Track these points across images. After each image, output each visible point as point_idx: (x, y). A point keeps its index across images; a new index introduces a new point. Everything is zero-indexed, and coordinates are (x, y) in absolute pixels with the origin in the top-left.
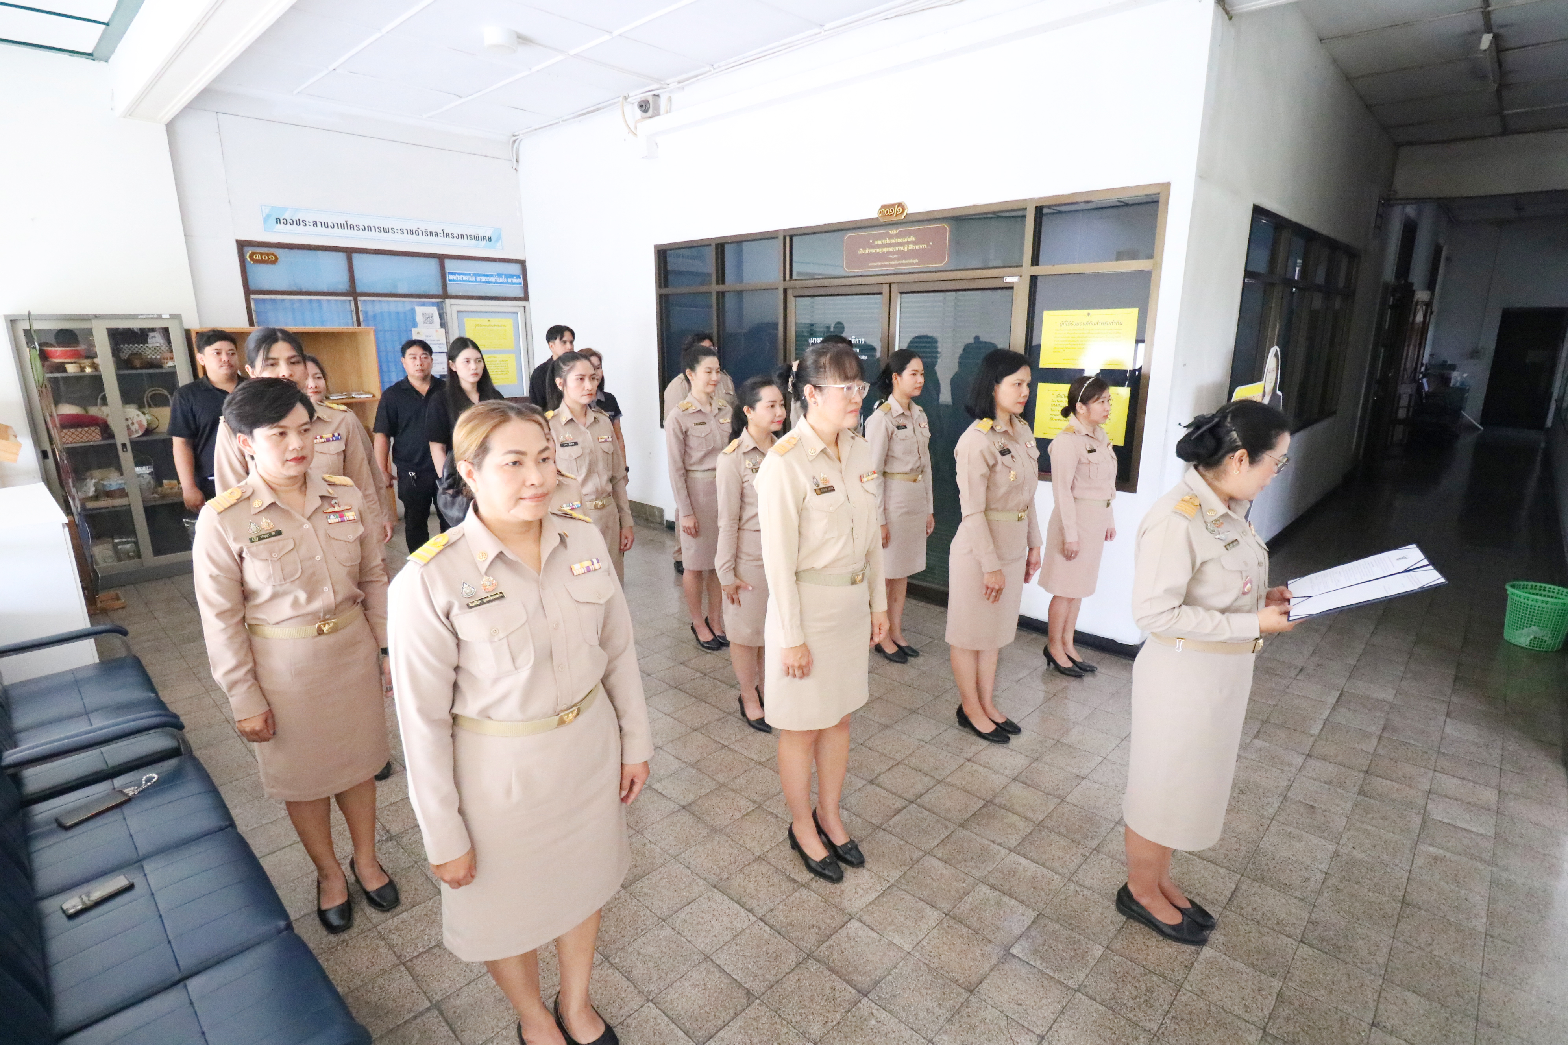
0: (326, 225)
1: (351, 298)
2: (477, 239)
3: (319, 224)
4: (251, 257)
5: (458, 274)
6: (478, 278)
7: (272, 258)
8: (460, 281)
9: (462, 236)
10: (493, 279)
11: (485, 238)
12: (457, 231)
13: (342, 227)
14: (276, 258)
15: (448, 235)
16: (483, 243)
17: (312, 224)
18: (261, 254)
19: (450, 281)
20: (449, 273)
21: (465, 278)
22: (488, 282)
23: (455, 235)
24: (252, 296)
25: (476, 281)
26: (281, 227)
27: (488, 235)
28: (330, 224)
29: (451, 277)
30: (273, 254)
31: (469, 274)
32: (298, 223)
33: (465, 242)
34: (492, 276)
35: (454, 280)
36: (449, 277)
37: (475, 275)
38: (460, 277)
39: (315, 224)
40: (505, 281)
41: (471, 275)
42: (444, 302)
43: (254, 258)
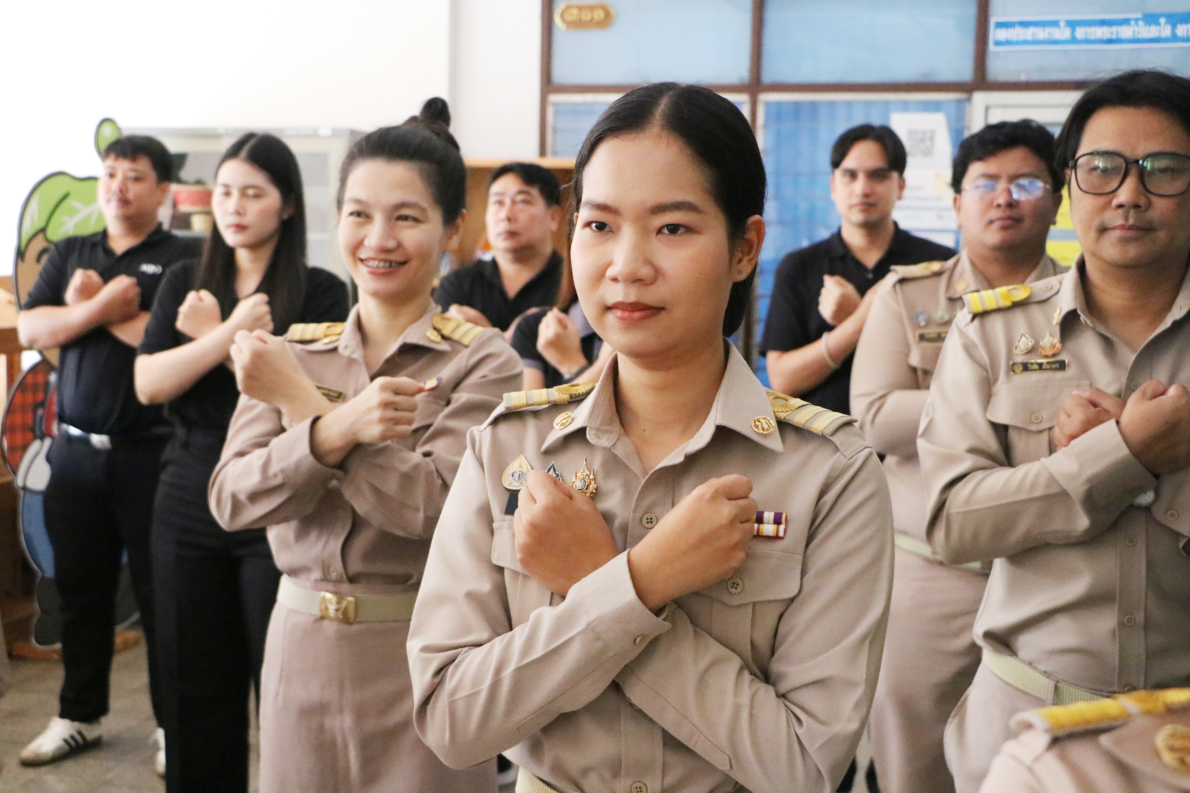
1: (745, 98)
4: (562, 16)
5: (1024, 24)
6: (1080, 33)
7: (599, 15)
8: (1025, 42)
10: (1126, 32)
14: (609, 16)
18: (580, 8)
19: (998, 43)
20: (1000, 25)
21: (1041, 34)
22: (1110, 41)
24: (554, 98)
25: (1074, 40)
29: (1001, 34)
30: (602, 7)
31: (1055, 24)
34: (1125, 22)
35: (1008, 42)
36: (995, 34)
37: (1073, 25)
38: (1029, 33)
40: (1166, 31)
41: (1062, 24)
42: (969, 100)
43: (568, 18)
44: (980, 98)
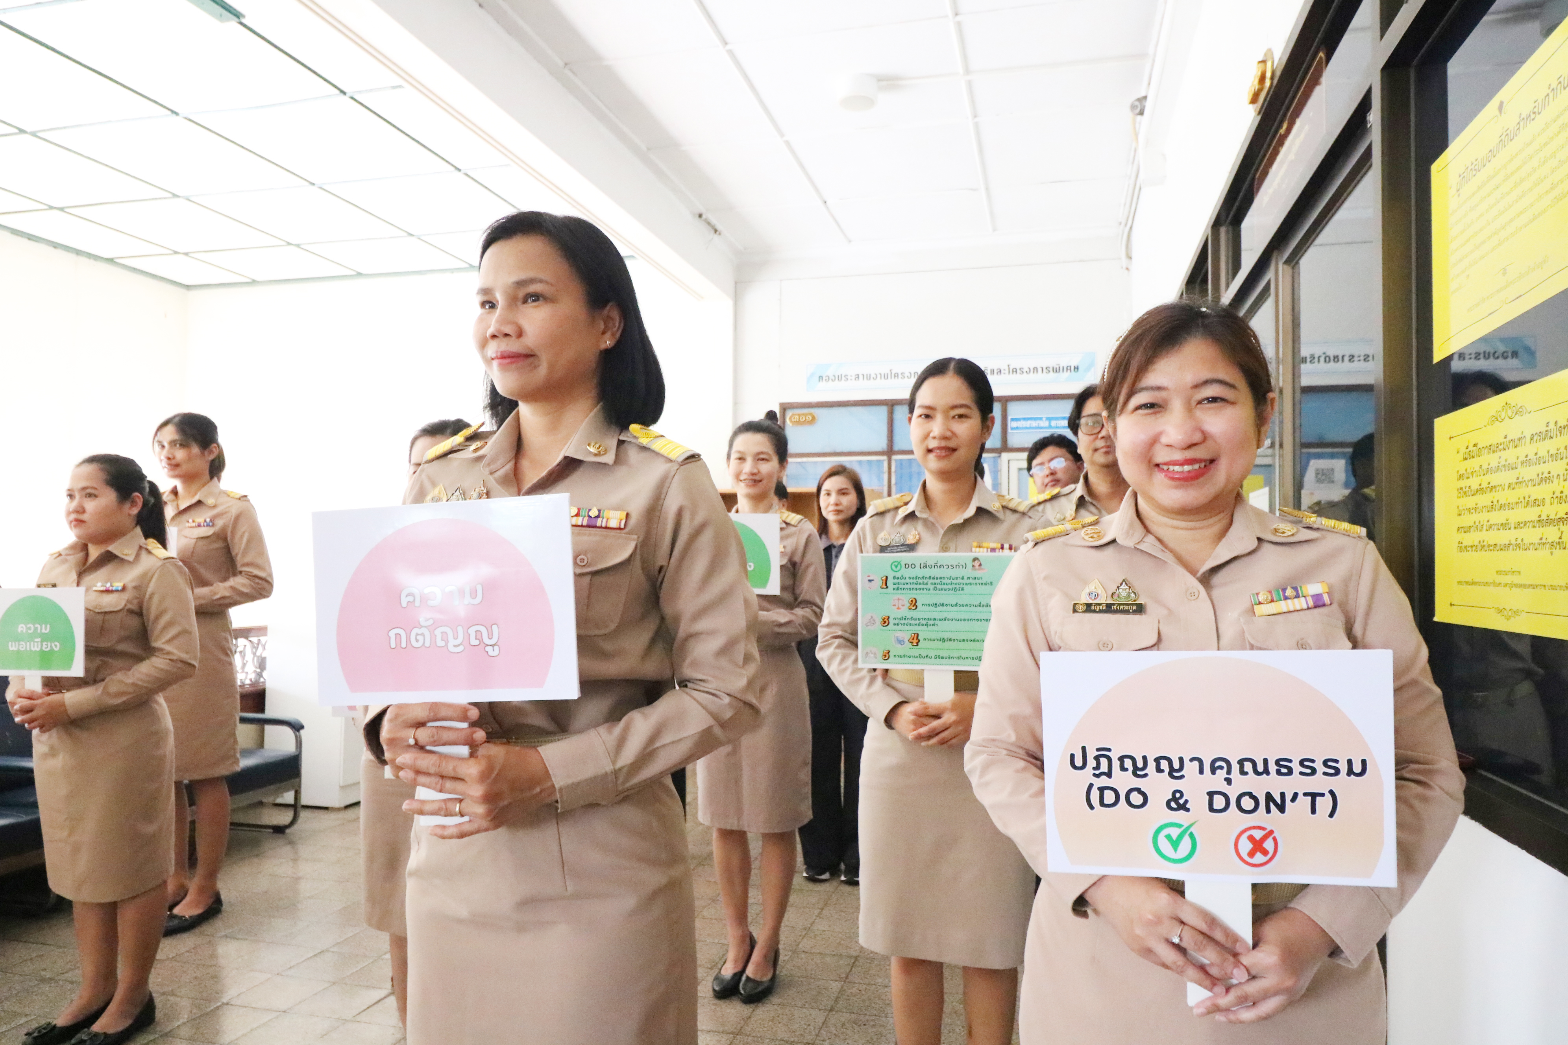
0: (869, 377)
1: (885, 458)
2: (1056, 370)
3: (861, 377)
4: (790, 419)
5: (1024, 419)
6: (1053, 423)
7: (810, 419)
8: (1026, 428)
9: (1036, 369)
11: (1068, 368)
12: (1027, 364)
13: (886, 377)
14: (814, 418)
15: (1015, 371)
16: (1066, 375)
17: (853, 378)
18: (799, 415)
19: (1012, 429)
20: (1013, 420)
21: (1034, 424)
23: (1026, 369)
26: (823, 384)
27: (1073, 364)
28: (873, 376)
29: (1015, 425)
30: (811, 414)
31: (1041, 419)
32: (840, 378)
33: (1040, 375)
35: (1017, 428)
36: (1011, 424)
37: (1050, 419)
39: (858, 376)
41: (1044, 419)
42: (1000, 457)
43: (793, 420)
44: (1005, 456)
